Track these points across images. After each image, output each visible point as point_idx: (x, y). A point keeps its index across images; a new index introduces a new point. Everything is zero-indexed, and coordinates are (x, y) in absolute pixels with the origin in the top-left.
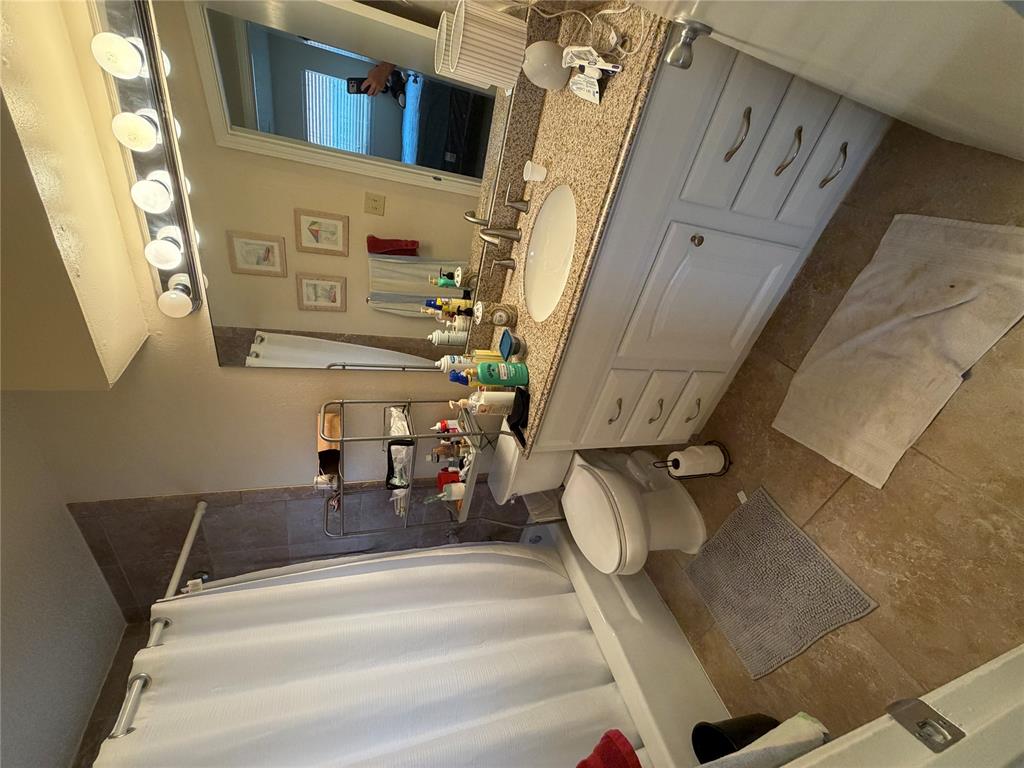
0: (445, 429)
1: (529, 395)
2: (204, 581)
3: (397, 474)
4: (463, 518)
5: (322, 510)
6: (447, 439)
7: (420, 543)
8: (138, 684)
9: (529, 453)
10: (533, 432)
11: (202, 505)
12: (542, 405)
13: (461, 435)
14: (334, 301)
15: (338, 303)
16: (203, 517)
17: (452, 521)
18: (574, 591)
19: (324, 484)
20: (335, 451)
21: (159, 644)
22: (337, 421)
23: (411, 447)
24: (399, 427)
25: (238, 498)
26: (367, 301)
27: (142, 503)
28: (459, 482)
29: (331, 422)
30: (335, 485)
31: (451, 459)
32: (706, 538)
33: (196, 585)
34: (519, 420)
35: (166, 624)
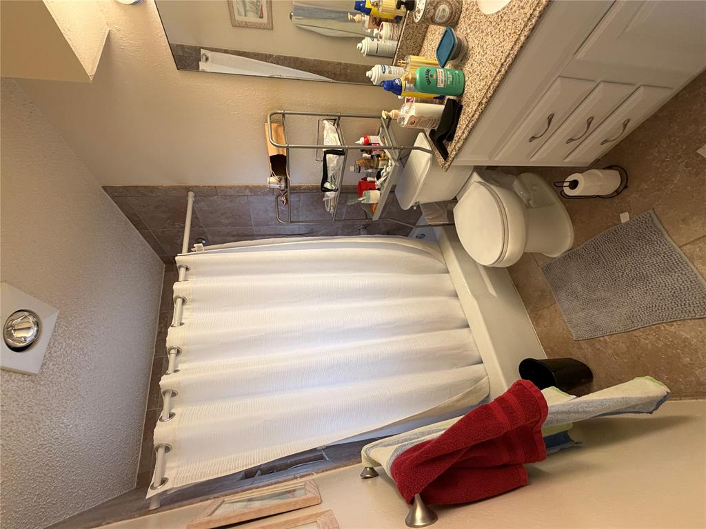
0: (367, 143)
1: (462, 106)
2: (204, 245)
3: (329, 180)
4: (376, 217)
5: (274, 204)
6: (370, 152)
7: (340, 232)
8: (179, 301)
9: (449, 166)
10: (459, 145)
11: (191, 194)
12: (476, 116)
13: (382, 149)
14: (261, 17)
15: (265, 20)
16: (194, 202)
17: (367, 218)
18: (448, 272)
19: (274, 183)
20: (282, 156)
21: (186, 280)
22: (281, 129)
23: (343, 157)
24: (331, 138)
25: (214, 191)
26: (291, 16)
27: (152, 189)
28: (375, 189)
29: (276, 132)
30: (283, 185)
31: (370, 171)
32: (571, 245)
33: (199, 247)
34: (447, 133)
35: (187, 269)
